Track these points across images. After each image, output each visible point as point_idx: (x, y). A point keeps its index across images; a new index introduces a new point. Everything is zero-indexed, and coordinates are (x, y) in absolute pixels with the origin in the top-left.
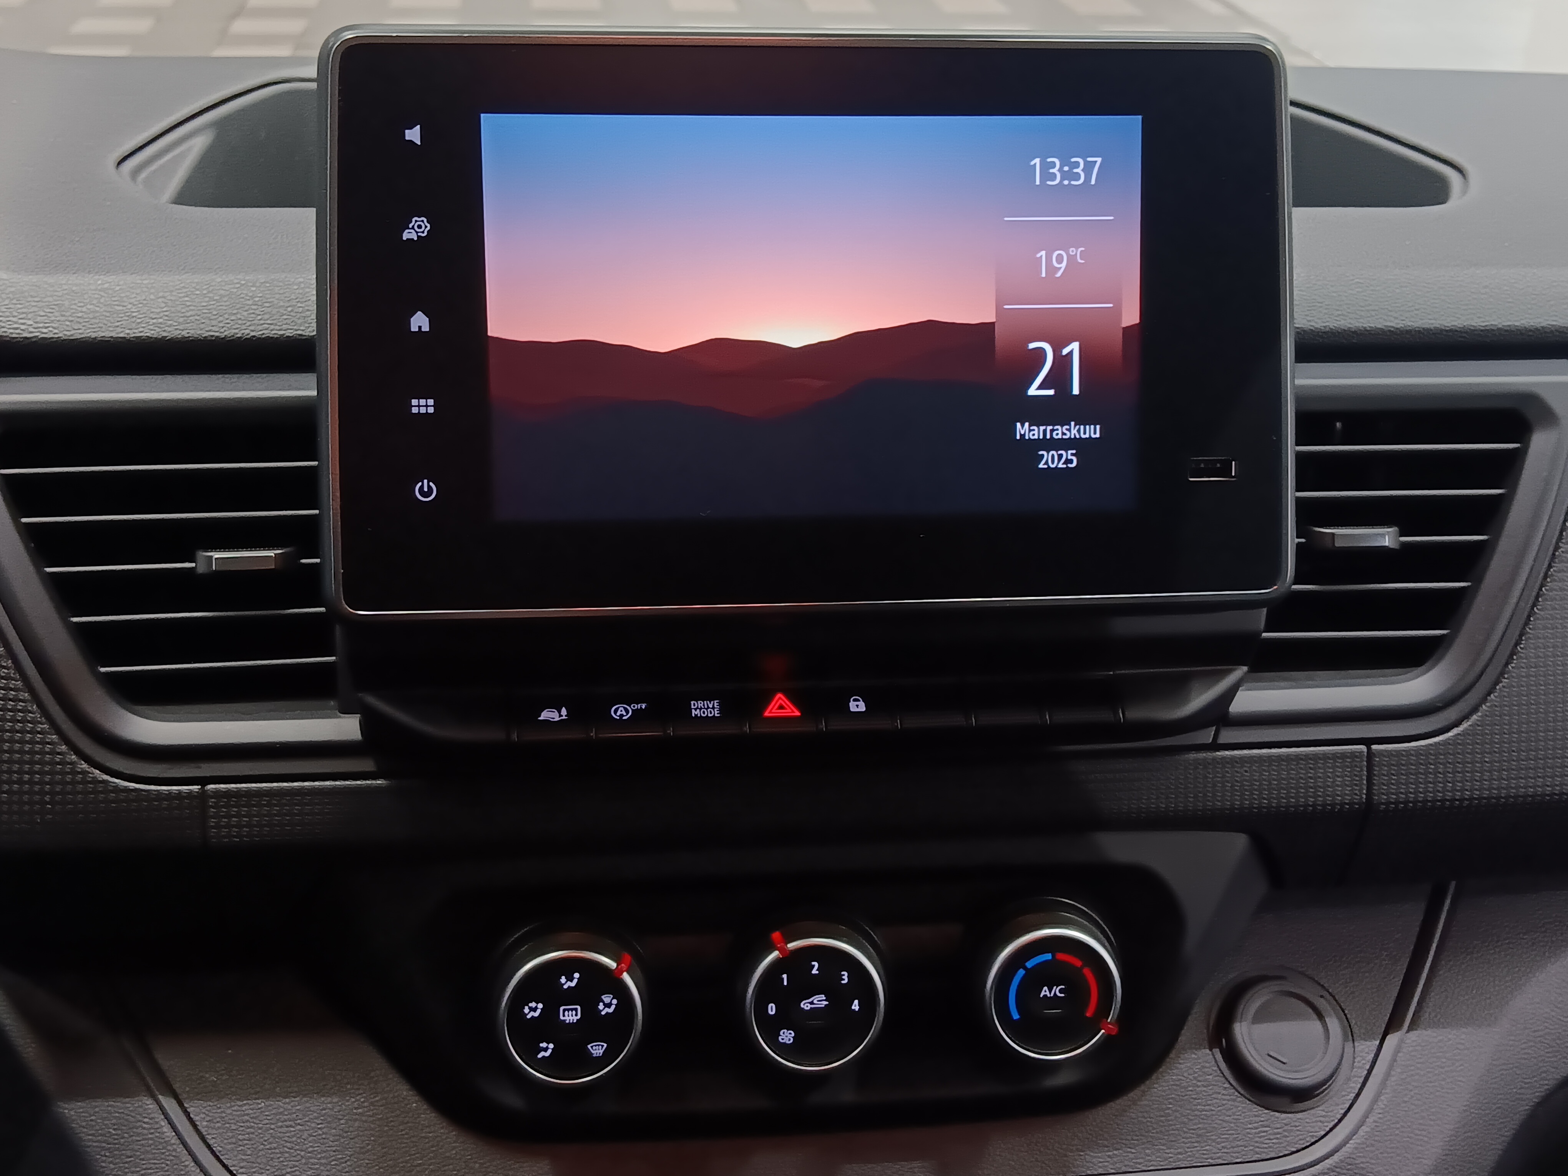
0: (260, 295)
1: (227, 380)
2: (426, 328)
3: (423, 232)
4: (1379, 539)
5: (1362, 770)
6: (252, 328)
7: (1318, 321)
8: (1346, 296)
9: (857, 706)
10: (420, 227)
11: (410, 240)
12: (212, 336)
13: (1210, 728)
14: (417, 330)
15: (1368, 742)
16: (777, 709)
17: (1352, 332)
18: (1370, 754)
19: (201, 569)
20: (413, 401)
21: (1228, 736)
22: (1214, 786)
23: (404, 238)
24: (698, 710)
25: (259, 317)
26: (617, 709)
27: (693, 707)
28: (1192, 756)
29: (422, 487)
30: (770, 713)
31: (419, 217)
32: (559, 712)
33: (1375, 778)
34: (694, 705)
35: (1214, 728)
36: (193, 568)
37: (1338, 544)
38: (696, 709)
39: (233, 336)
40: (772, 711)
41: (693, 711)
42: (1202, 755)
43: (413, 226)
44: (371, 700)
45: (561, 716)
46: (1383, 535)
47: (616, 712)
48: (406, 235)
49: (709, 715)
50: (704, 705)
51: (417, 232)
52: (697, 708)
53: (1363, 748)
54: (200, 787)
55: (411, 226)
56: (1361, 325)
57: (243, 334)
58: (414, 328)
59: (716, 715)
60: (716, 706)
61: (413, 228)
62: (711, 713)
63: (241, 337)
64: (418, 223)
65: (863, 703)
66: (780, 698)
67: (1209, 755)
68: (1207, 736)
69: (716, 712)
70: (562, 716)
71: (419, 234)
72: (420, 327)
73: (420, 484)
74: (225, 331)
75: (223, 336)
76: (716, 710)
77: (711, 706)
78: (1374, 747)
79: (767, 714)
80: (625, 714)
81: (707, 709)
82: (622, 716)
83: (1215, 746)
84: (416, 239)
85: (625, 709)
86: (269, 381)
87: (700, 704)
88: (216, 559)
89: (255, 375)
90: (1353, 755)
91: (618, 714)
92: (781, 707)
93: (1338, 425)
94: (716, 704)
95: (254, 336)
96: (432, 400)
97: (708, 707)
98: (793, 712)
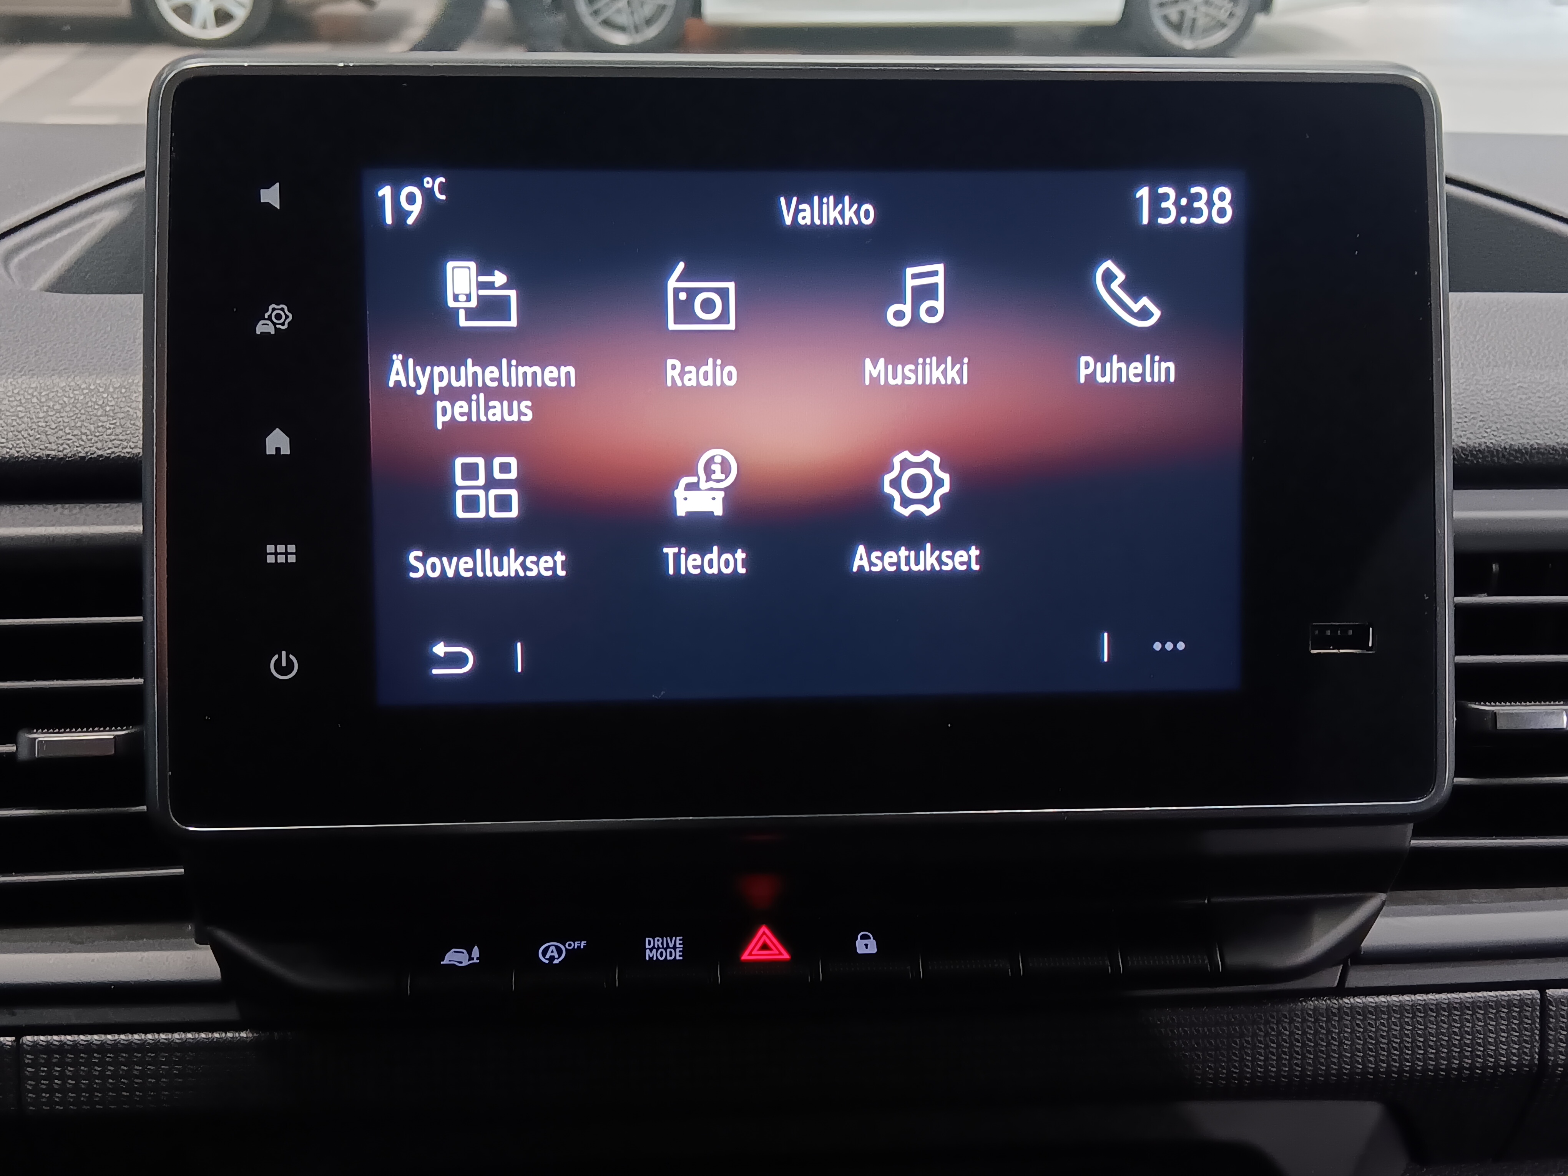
0: (113, 403)
1: (66, 512)
2: (286, 451)
3: (283, 324)
4: (1554, 717)
5: (1534, 1022)
6: (99, 445)
7: (1471, 436)
8: (1506, 405)
9: (866, 945)
10: (278, 317)
11: (265, 335)
12: (48, 456)
13: (1334, 968)
14: (274, 453)
15: (1542, 986)
16: (759, 950)
17: (1515, 450)
18: (1545, 1001)
19: (24, 755)
20: (268, 547)
21: (1358, 977)
22: (1341, 1043)
23: (258, 332)
24: (654, 951)
25: (109, 431)
26: (547, 949)
27: (647, 946)
28: (1311, 1004)
29: (279, 660)
30: (750, 954)
31: (278, 305)
32: (470, 953)
33: (1550, 1032)
34: (649, 944)
35: (1341, 967)
36: (13, 753)
37: (1502, 725)
38: (651, 950)
39: (74, 455)
40: (752, 953)
41: (648, 951)
42: (1323, 1003)
43: (270, 316)
44: (222, 935)
45: (471, 959)
46: (1559, 714)
47: (544, 953)
48: (260, 328)
49: (669, 958)
50: (662, 944)
51: (275, 324)
52: (654, 947)
53: (1535, 993)
54: (13, 1038)
55: (266, 316)
56: (1525, 441)
57: (87, 453)
58: (270, 451)
59: (678, 958)
60: (678, 946)
61: (270, 318)
62: (671, 956)
63: (84, 458)
64: (276, 312)
65: (874, 942)
66: (764, 933)
67: (1335, 1003)
68: (1331, 978)
69: (678, 954)
70: (473, 959)
71: (278, 326)
72: (278, 450)
73: (276, 657)
74: (65, 449)
75: (61, 455)
76: (678, 950)
77: (671, 945)
78: (1550, 992)
79: (745, 956)
80: (557, 956)
81: (666, 949)
82: (552, 958)
83: (1341, 991)
84: (273, 332)
85: (558, 949)
86: (117, 512)
87: (658, 941)
88: (39, 742)
89: (103, 505)
90: (1522, 1002)
91: (547, 957)
92: (765, 947)
93: (1495, 567)
94: (678, 942)
95: (101, 456)
96: (294, 546)
97: (668, 947)
98: (781, 954)
